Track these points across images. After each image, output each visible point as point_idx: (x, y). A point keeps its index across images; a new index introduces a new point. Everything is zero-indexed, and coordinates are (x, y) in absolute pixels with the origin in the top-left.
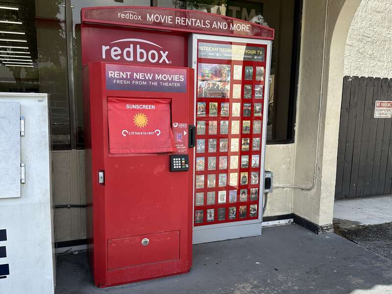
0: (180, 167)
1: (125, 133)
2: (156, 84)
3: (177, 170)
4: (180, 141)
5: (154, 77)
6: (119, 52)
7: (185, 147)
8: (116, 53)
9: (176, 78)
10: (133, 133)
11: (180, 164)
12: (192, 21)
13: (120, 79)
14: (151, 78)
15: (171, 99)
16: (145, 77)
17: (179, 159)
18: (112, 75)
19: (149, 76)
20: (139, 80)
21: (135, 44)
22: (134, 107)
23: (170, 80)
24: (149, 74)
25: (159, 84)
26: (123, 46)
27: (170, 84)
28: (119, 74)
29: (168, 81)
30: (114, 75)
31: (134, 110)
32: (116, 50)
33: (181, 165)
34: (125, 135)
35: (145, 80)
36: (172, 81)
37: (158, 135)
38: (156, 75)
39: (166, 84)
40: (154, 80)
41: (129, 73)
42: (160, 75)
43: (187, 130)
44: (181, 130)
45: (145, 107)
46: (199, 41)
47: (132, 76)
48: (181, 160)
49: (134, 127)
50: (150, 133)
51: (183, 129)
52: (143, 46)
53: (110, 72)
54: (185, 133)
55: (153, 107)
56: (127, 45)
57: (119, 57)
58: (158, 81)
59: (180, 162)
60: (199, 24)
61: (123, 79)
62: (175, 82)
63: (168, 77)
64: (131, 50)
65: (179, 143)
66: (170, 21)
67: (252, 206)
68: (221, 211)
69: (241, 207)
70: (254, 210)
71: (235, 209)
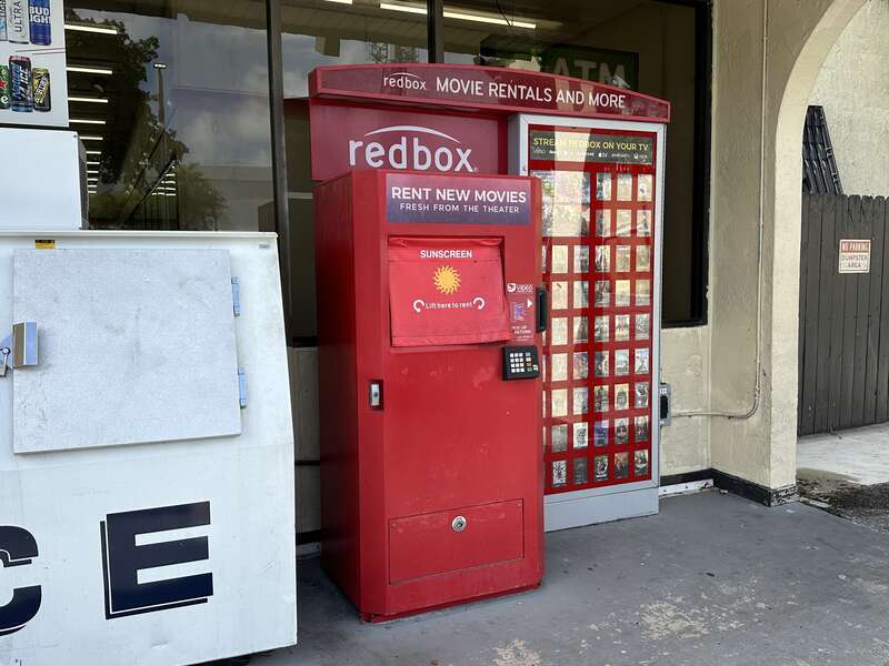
0: (523, 370)
1: (419, 305)
2: (475, 209)
3: (519, 377)
4: (521, 318)
5: (472, 195)
6: (381, 152)
7: (529, 332)
8: (376, 154)
9: (511, 197)
10: (433, 305)
11: (522, 365)
12: (519, 90)
13: (411, 202)
14: (466, 199)
15: (503, 237)
16: (456, 197)
17: (521, 355)
18: (398, 195)
19: (463, 195)
20: (447, 202)
21: (409, 136)
22: (435, 254)
23: (501, 200)
24: (463, 192)
25: (481, 209)
26: (388, 141)
27: (502, 210)
28: (411, 191)
29: (497, 202)
30: (401, 195)
31: (435, 260)
32: (375, 149)
33: (525, 367)
34: (419, 310)
35: (456, 202)
36: (505, 203)
37: (480, 307)
38: (477, 192)
39: (494, 209)
40: (472, 201)
41: (427, 190)
42: (484, 192)
43: (533, 298)
44: (521, 298)
45: (455, 254)
46: (531, 127)
47: (432, 195)
48: (524, 357)
49: (434, 294)
50: (464, 305)
51: (526, 296)
52: (425, 139)
53: (393, 189)
54: (530, 303)
55: (469, 254)
56: (396, 137)
57: (381, 163)
58: (481, 203)
59: (522, 360)
60: (533, 96)
61: (416, 201)
62: (510, 204)
63: (496, 194)
64: (403, 147)
65: (520, 323)
66: (479, 91)
67: (638, 453)
68: (581, 464)
69: (616, 455)
70: (643, 461)
71: (606, 460)
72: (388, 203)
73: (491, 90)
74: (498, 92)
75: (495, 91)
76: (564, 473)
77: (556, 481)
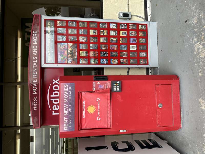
2: (70, 102)
4: (103, 86)
5: (66, 103)
6: (55, 106)
7: (107, 83)
8: (56, 107)
9: (66, 90)
10: (99, 114)
12: (34, 68)
13: (68, 124)
15: (79, 92)
16: (66, 109)
18: (66, 128)
19: (66, 106)
20: (68, 112)
22: (84, 113)
23: (67, 93)
24: (65, 106)
25: (70, 100)
27: (70, 93)
28: (65, 124)
29: (68, 95)
30: (66, 127)
31: (85, 113)
33: (118, 86)
35: (68, 109)
36: (68, 92)
39: (70, 95)
40: (68, 103)
41: (65, 119)
42: (65, 99)
43: (97, 82)
44: (97, 85)
45: (84, 107)
46: (45, 63)
47: (66, 117)
48: (115, 86)
49: (96, 113)
50: (99, 104)
51: (96, 84)
53: (65, 129)
54: (99, 83)
55: (84, 102)
56: (51, 102)
57: (58, 106)
58: (68, 100)
60: (36, 63)
61: (68, 122)
62: (68, 90)
63: (66, 95)
64: (53, 100)
65: (104, 87)
66: (36, 81)
67: (140, 28)
68: (141, 48)
69: (140, 36)
70: (142, 26)
71: (141, 39)
72: (69, 131)
73: (35, 77)
74: (35, 75)
75: (35, 76)
76: (143, 53)
77: (145, 56)
